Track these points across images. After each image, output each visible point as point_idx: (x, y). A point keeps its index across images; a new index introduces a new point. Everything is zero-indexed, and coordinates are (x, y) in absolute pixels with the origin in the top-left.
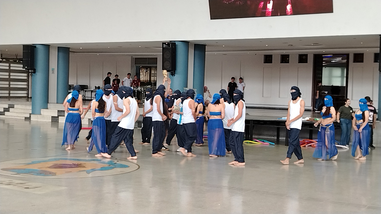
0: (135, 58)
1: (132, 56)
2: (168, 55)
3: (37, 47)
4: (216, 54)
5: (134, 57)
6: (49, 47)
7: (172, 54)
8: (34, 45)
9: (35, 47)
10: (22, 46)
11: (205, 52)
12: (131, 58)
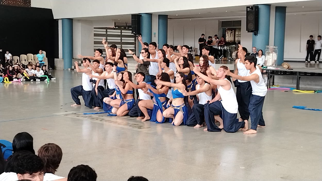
0: (222, 22)
1: (219, 20)
2: (252, 18)
3: (142, 15)
4: (295, 14)
5: (220, 21)
6: (152, 15)
7: (255, 16)
8: (140, 14)
9: (141, 16)
10: (131, 16)
11: (286, 13)
12: (219, 22)
